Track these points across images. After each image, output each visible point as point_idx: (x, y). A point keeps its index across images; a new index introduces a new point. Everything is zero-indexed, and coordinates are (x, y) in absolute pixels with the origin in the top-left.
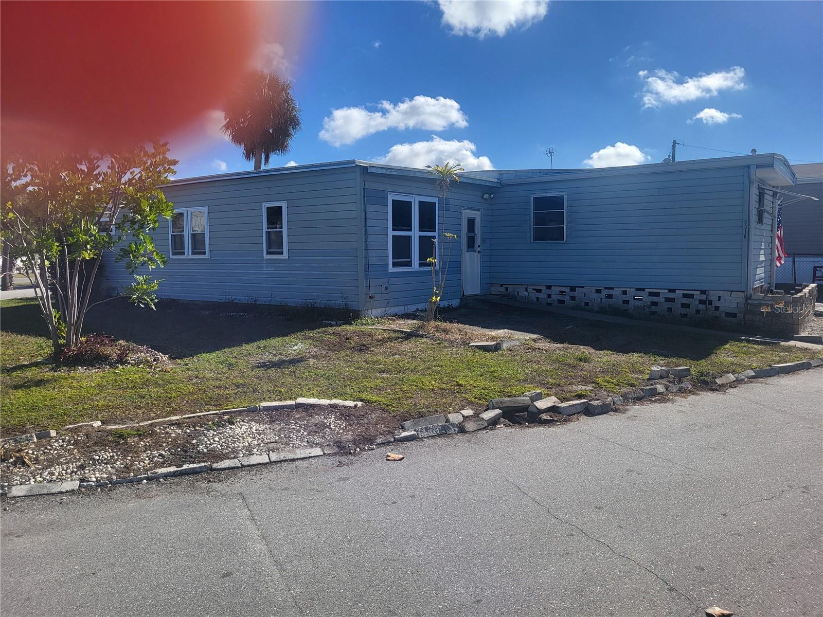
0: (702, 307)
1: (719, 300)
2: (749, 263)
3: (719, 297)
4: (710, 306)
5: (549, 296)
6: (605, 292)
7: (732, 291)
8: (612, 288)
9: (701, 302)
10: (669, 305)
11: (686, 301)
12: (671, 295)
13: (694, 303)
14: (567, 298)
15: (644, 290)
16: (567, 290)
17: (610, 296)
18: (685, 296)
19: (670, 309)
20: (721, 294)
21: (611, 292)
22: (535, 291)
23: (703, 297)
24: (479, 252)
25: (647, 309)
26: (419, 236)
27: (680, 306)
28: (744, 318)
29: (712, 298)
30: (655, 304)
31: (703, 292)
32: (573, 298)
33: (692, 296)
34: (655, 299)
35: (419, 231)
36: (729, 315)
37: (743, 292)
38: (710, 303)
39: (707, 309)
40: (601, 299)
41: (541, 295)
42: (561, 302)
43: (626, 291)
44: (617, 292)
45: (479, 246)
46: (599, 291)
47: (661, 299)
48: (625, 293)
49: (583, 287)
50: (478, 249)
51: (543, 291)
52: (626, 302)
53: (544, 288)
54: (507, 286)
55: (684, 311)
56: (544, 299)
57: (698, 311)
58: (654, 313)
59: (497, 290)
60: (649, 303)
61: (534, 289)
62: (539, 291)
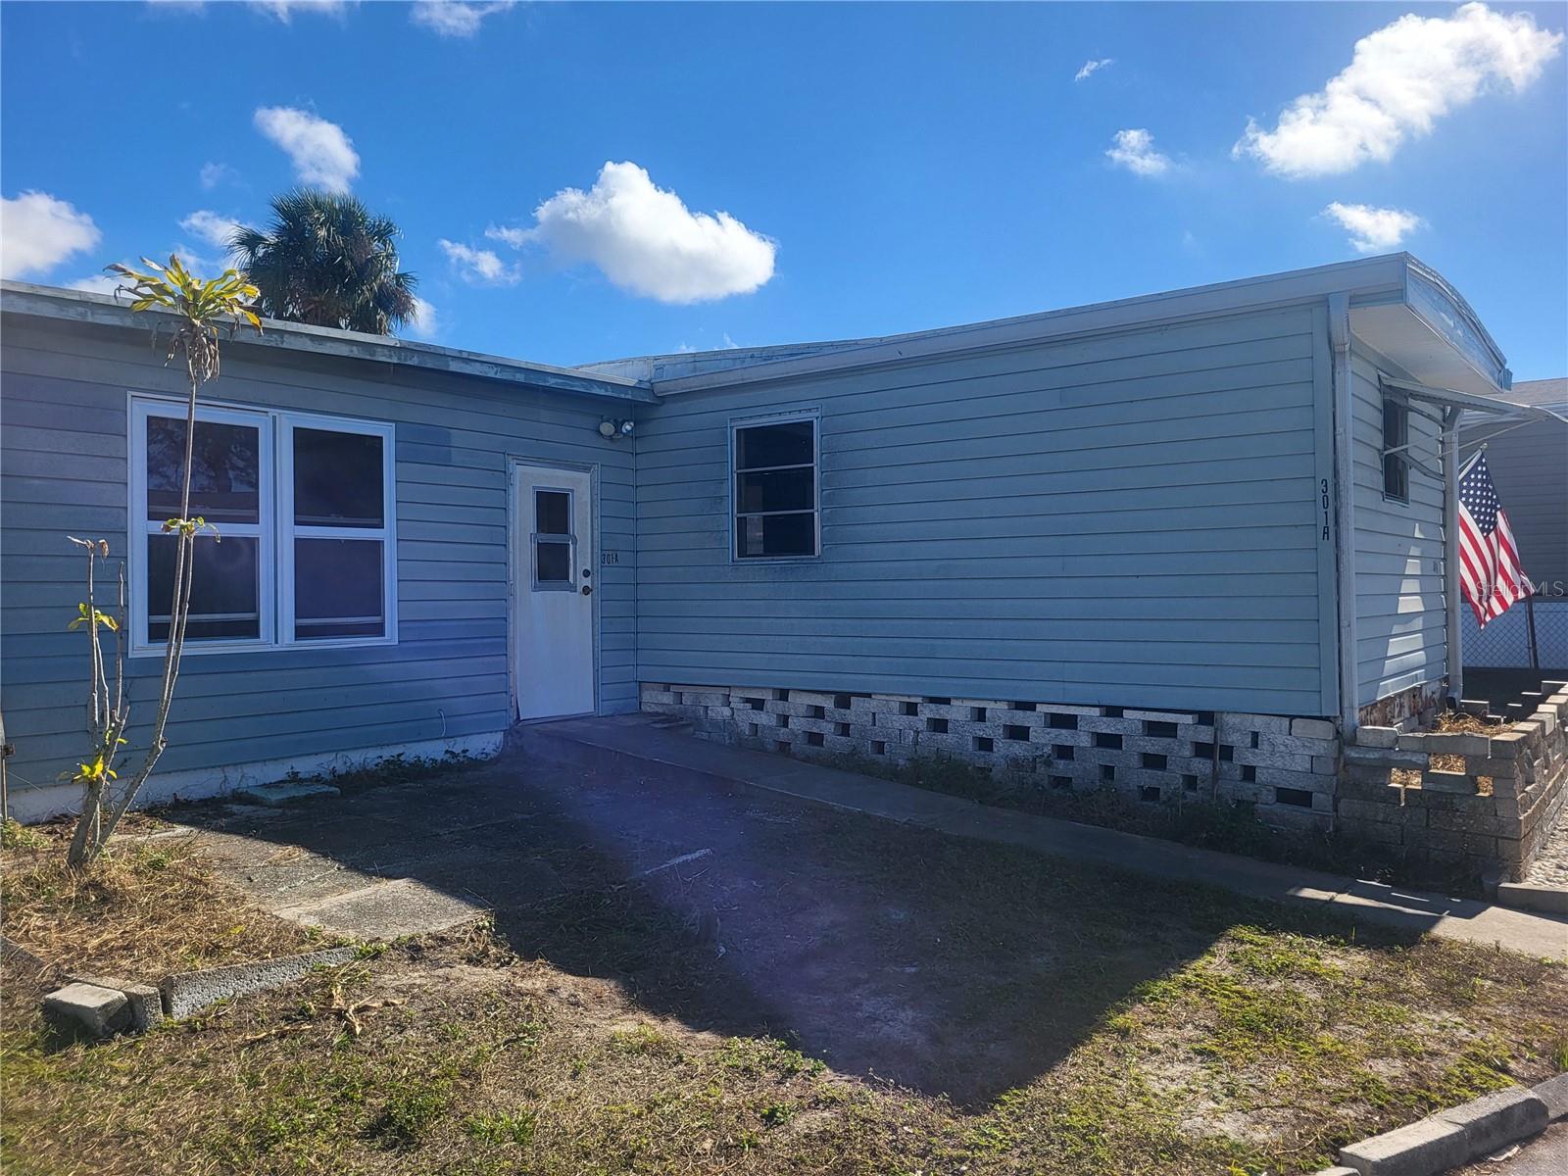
0: (1202, 767)
1: (1255, 745)
2: (1344, 623)
3: (1255, 735)
4: (1225, 766)
5: (784, 720)
6: (927, 712)
7: (1292, 717)
8: (946, 701)
9: (1202, 750)
10: (1106, 756)
11: (1155, 745)
12: (1108, 727)
13: (1179, 751)
14: (826, 728)
15: (1030, 706)
16: (828, 703)
17: (939, 725)
18: (1153, 729)
19: (1108, 771)
20: (1258, 724)
21: (943, 712)
22: (749, 705)
23: (1205, 735)
24: (586, 590)
25: (1041, 769)
26: (297, 540)
27: (1135, 761)
28: (1336, 810)
29: (1233, 739)
30: (1065, 752)
31: (1206, 718)
32: (844, 729)
33: (1170, 730)
34: (1064, 737)
35: (297, 523)
36: (1285, 795)
37: (1327, 719)
38: (1227, 752)
39: (1216, 776)
40: (917, 732)
41: (763, 719)
42: (815, 739)
43: (985, 709)
44: (957, 712)
45: (586, 573)
46: (911, 709)
47: (1082, 739)
48: (980, 715)
49: (869, 695)
50: (587, 582)
51: (768, 706)
52: (986, 744)
53: (768, 696)
54: (680, 689)
55: (1148, 778)
56: (770, 727)
57: (1191, 781)
58: (1063, 782)
59: (656, 700)
60: (1048, 750)
61: (748, 700)
62: (758, 705)
